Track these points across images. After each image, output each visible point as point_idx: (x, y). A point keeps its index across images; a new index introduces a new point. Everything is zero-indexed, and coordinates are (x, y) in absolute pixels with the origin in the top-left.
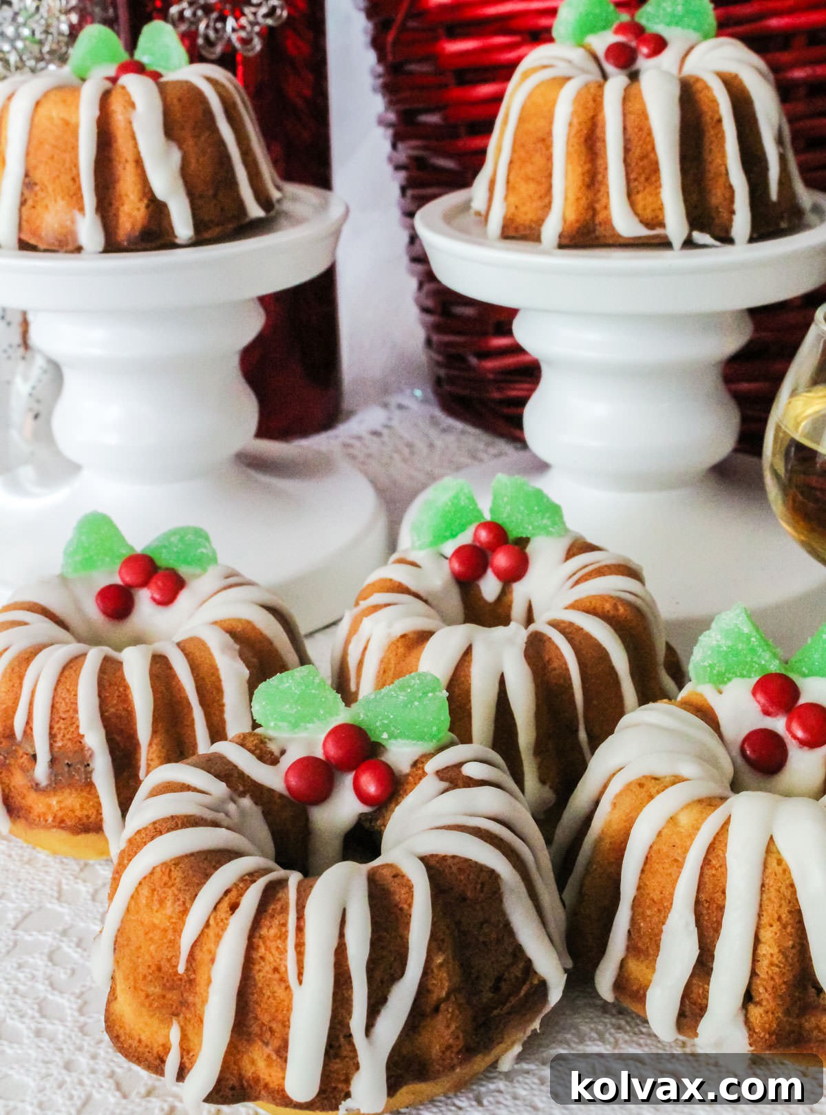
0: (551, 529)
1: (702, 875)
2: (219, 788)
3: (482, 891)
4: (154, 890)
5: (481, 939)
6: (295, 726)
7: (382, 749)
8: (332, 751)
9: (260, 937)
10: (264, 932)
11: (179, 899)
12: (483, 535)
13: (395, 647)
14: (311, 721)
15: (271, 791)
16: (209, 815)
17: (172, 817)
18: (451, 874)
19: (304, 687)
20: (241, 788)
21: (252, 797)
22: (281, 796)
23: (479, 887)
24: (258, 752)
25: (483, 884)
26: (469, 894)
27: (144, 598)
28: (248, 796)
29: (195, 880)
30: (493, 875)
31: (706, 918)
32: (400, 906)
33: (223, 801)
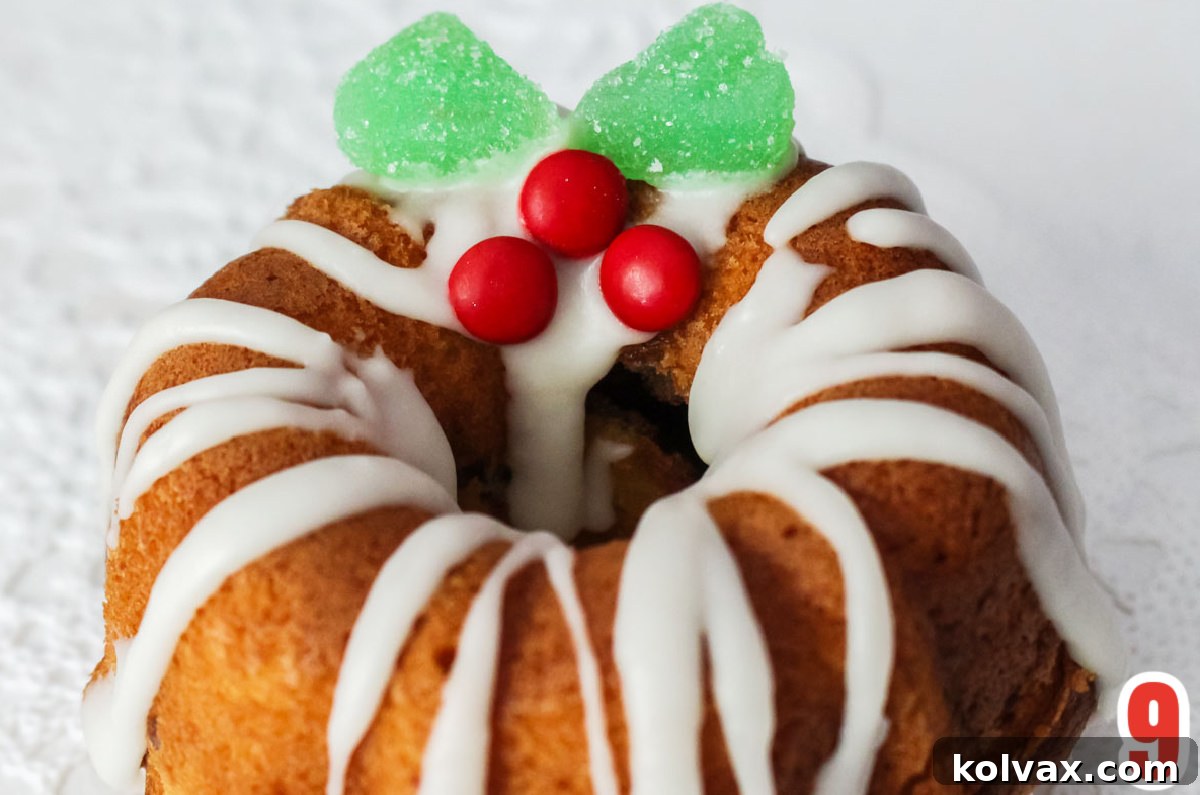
2: (315, 347)
3: (974, 531)
4: (240, 631)
5: (981, 631)
6: (448, 166)
7: (650, 194)
9: (520, 718)
11: (308, 651)
14: (484, 153)
15: (420, 325)
16: (314, 421)
17: (236, 441)
18: (907, 503)
19: (453, 76)
20: (360, 336)
21: (389, 351)
22: (444, 332)
23: (968, 523)
24: (375, 240)
25: (974, 516)
26: (951, 544)
28: (378, 350)
29: (336, 599)
30: (990, 490)
33: (330, 379)
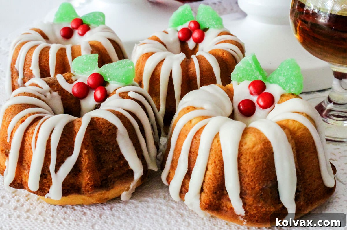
0: (215, 26)
1: (192, 142)
3: (108, 132)
5: (106, 149)
6: (82, 72)
7: (108, 84)
8: (91, 82)
10: (28, 131)
12: (192, 25)
13: (142, 57)
14: (86, 71)
15: (67, 92)
18: (99, 124)
20: (55, 89)
21: (59, 93)
23: (107, 130)
24: (67, 79)
25: (110, 130)
26: (103, 132)
27: (77, 32)
28: (57, 92)
30: (115, 128)
31: (192, 158)
32: (75, 131)
33: (46, 92)
